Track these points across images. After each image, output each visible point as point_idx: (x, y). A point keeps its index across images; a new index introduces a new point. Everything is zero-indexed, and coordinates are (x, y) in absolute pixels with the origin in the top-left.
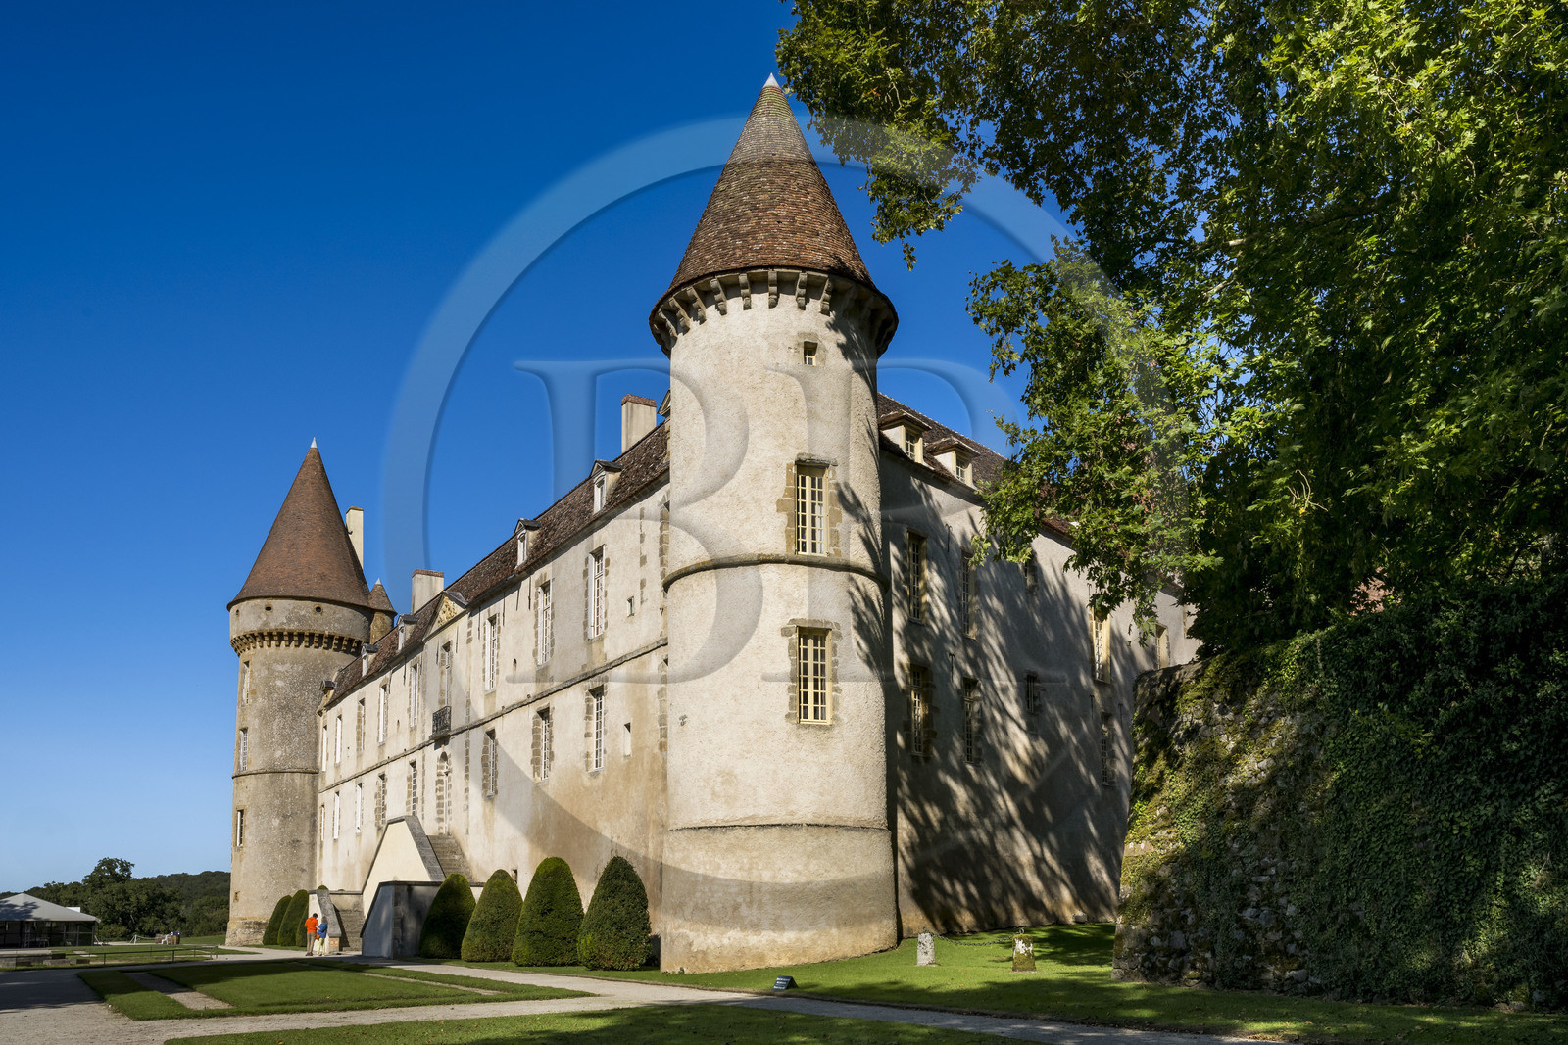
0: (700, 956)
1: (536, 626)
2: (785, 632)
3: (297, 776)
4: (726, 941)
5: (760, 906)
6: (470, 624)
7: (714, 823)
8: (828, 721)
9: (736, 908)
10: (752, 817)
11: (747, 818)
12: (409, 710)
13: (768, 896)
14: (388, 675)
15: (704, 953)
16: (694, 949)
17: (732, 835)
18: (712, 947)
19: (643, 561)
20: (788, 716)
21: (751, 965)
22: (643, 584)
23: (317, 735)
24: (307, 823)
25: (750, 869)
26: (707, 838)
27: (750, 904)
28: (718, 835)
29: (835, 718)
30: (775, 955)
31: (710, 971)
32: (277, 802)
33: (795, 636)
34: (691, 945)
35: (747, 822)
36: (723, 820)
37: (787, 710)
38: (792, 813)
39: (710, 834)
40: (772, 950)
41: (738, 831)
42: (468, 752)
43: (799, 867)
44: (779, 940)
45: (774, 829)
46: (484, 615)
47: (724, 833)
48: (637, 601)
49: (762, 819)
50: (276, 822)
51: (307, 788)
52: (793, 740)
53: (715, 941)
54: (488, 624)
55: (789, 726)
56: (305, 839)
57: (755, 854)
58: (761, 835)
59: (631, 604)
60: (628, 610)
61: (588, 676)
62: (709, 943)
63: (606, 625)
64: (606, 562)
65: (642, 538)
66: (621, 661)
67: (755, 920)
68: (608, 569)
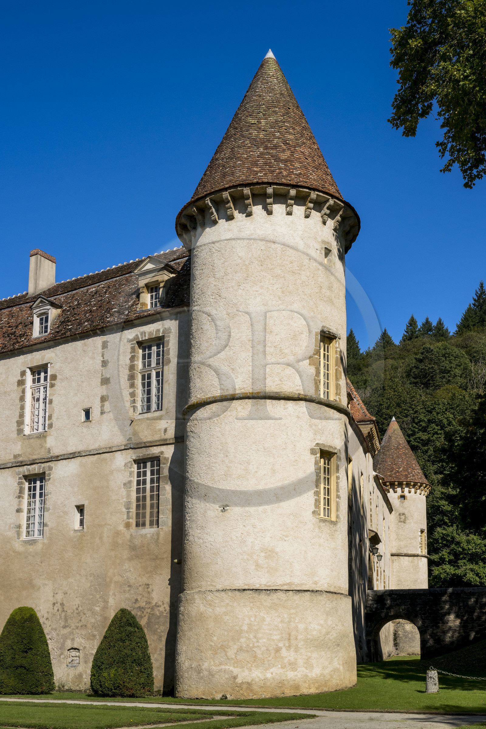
0: (244, 686)
2: (313, 452)
4: (269, 675)
5: (297, 650)
7: (257, 586)
8: (334, 518)
9: (278, 650)
10: (289, 584)
11: (285, 585)
13: (302, 643)
15: (249, 684)
16: (239, 680)
17: (275, 596)
18: (257, 680)
19: (105, 381)
20: (313, 512)
21: (289, 693)
22: (104, 399)
25: (289, 622)
26: (253, 598)
27: (289, 648)
28: (263, 596)
30: (307, 685)
31: (255, 697)
33: (319, 455)
34: (235, 678)
35: (285, 588)
36: (265, 585)
37: (311, 508)
38: (316, 583)
39: (255, 595)
40: (305, 682)
41: (280, 594)
43: (322, 622)
44: (309, 675)
45: (306, 593)
47: (269, 595)
48: (95, 414)
49: (296, 585)
52: (317, 530)
53: (260, 675)
55: (313, 520)
57: (293, 611)
58: (297, 597)
59: (87, 413)
60: (83, 418)
61: (22, 464)
62: (254, 675)
63: (51, 426)
64: (54, 377)
65: (105, 364)
66: (73, 456)
67: (292, 659)
68: (56, 382)
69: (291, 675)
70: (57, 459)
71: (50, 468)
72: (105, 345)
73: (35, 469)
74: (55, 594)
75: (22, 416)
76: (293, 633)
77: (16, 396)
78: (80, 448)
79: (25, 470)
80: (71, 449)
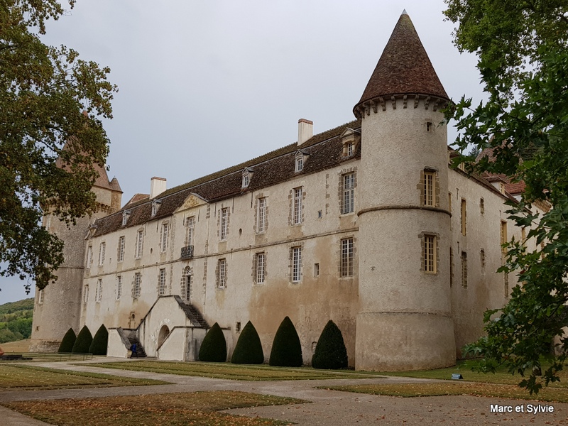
0: (383, 364)
1: (256, 215)
2: (420, 236)
3: (73, 270)
4: (395, 359)
5: (411, 345)
6: (209, 210)
7: (389, 311)
8: (435, 272)
9: (400, 345)
10: (406, 309)
11: (404, 309)
12: (160, 244)
13: (414, 342)
14: (144, 226)
15: (385, 363)
16: (380, 361)
17: (398, 316)
18: (389, 361)
19: (328, 196)
20: (420, 270)
22: (327, 206)
23: (84, 250)
24: (78, 293)
25: (406, 330)
26: (387, 317)
27: (406, 344)
28: (392, 316)
29: (437, 271)
32: (63, 283)
33: (423, 238)
34: (378, 360)
35: (404, 311)
36: (393, 310)
37: (420, 267)
38: (423, 309)
39: (388, 315)
40: (416, 363)
41: (400, 315)
42: (206, 267)
43: (426, 330)
44: (418, 359)
45: (415, 314)
46: (219, 206)
47: (394, 315)
48: (323, 214)
49: (410, 310)
50: (62, 292)
51: (79, 277)
52: (423, 279)
53: (391, 359)
54: (221, 212)
55: (421, 273)
56: (76, 301)
57: (408, 324)
58: (411, 316)
59: (320, 213)
60: (317, 216)
61: (291, 241)
62: (388, 359)
63: (303, 220)
64: (305, 194)
65: (327, 186)
66: (313, 237)
67: (408, 351)
68: (306, 196)
69: (408, 359)
70: (306, 238)
71: (303, 243)
72: (327, 177)
73: (296, 244)
74: (306, 312)
75: (290, 215)
76: (408, 336)
77: (288, 204)
78: (317, 233)
79: (292, 244)
80: (312, 233)
